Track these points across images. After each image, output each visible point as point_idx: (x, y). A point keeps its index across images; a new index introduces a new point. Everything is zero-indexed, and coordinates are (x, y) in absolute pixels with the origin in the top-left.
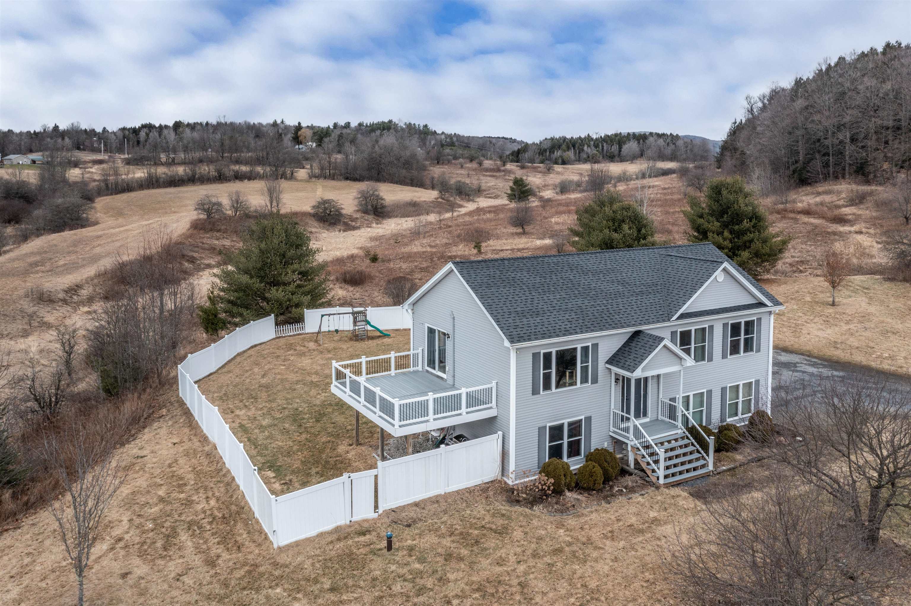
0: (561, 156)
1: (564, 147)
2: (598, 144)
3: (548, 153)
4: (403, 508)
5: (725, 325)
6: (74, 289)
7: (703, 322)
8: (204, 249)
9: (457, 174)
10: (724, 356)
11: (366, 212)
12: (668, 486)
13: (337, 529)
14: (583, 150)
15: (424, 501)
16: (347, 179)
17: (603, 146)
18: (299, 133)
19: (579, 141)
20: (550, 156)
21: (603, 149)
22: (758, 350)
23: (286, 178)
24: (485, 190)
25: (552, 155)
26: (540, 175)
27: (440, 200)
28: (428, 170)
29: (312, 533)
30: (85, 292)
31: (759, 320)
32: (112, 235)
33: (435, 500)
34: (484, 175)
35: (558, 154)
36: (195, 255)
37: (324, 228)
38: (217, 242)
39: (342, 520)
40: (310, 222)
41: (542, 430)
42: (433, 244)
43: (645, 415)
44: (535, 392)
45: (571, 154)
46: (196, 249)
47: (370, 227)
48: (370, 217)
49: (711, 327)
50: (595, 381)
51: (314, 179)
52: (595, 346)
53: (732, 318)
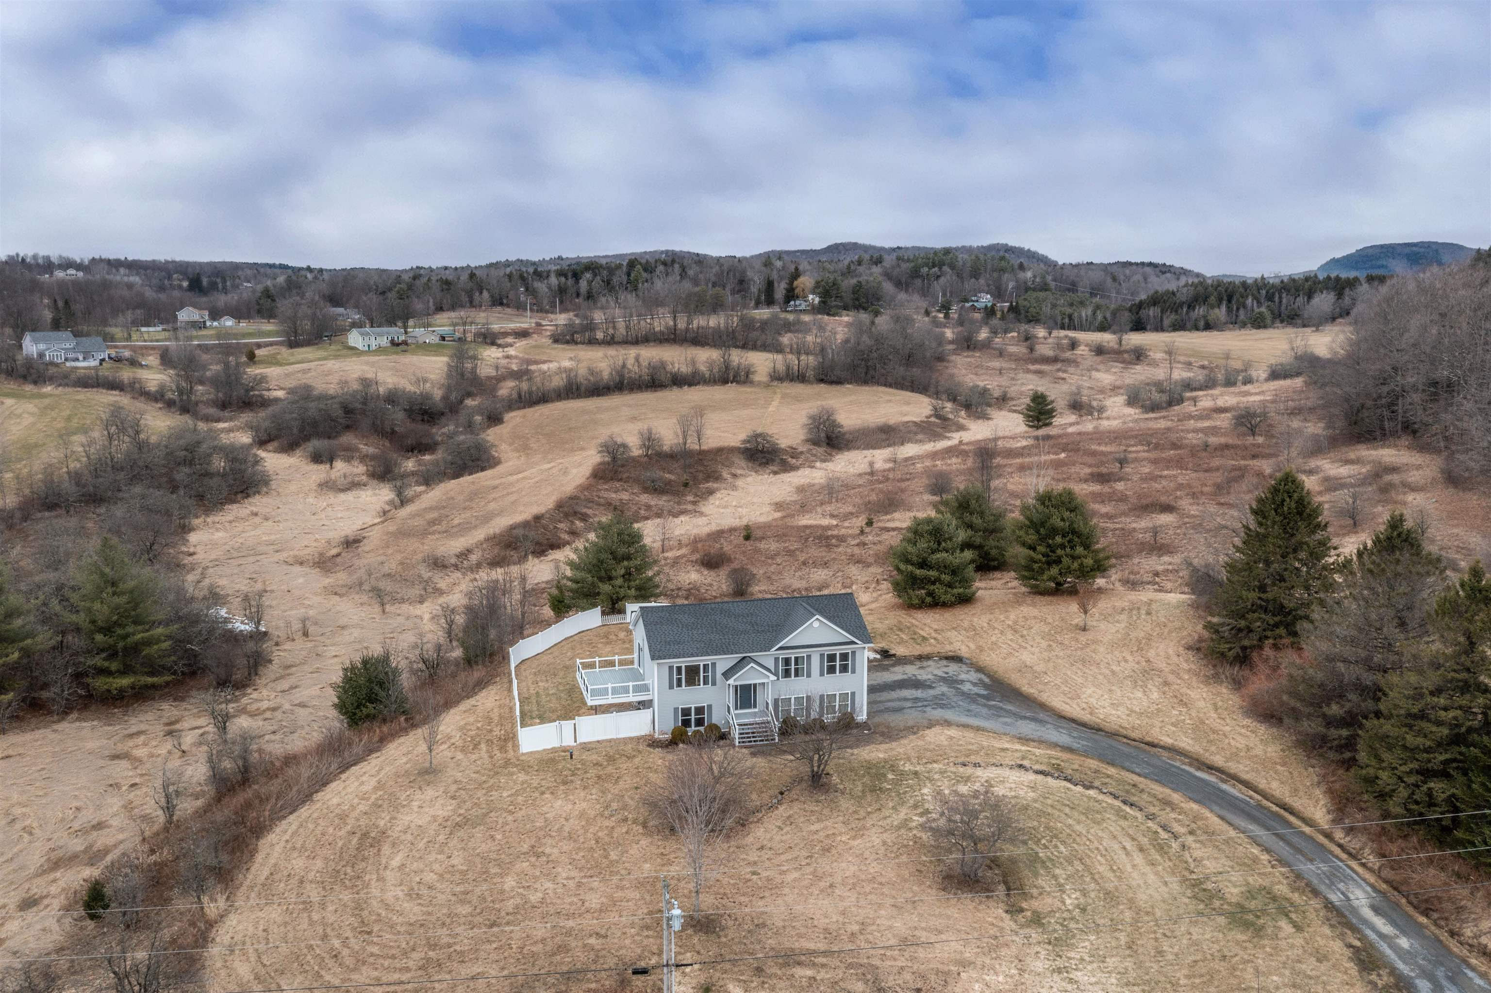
0: (1204, 317)
1: (1212, 299)
2: (1273, 294)
3: (1185, 310)
4: (590, 743)
5: (822, 656)
6: (464, 554)
7: (802, 653)
8: (599, 504)
9: (988, 368)
10: (822, 674)
11: (815, 443)
12: (741, 747)
13: (553, 748)
14: (1245, 306)
15: (603, 741)
16: (822, 381)
17: (1280, 298)
18: (795, 283)
19: (1242, 290)
20: (1187, 313)
21: (1281, 302)
22: (853, 672)
23: (738, 382)
24: (1012, 399)
25: (1191, 314)
26: (1117, 367)
27: (933, 419)
28: (948, 361)
29: (540, 749)
30: (474, 558)
31: (854, 653)
32: (511, 484)
33: (610, 741)
34: (1028, 371)
35: (1200, 311)
36: (589, 512)
37: (752, 469)
38: (614, 496)
39: (556, 744)
40: (737, 461)
41: (676, 710)
42: (836, 513)
43: (755, 707)
44: (671, 687)
45: (1221, 313)
46: (590, 505)
47: (813, 467)
48: (820, 451)
49: (809, 657)
50: (714, 684)
51: (775, 383)
52: (714, 664)
53: (828, 651)
